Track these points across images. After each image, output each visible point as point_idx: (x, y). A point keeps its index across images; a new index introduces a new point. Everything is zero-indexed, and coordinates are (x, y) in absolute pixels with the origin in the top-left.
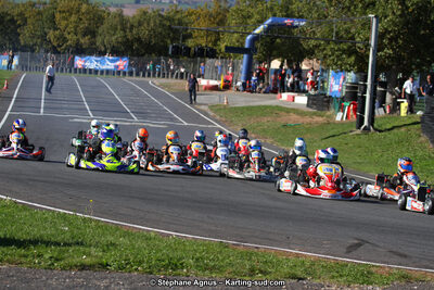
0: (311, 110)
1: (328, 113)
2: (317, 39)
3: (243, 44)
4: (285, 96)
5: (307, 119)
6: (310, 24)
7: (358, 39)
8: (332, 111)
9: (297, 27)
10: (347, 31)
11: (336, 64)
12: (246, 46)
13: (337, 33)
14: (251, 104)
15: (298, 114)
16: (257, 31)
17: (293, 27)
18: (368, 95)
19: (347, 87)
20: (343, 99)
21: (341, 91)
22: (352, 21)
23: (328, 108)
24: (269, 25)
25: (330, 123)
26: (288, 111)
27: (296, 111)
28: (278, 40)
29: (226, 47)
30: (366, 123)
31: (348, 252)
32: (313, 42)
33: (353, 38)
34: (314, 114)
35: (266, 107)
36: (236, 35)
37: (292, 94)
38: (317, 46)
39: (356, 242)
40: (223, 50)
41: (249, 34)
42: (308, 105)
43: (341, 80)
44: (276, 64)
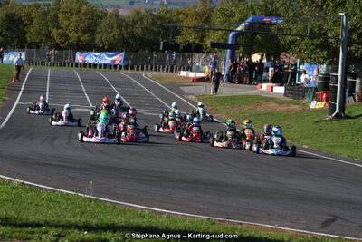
0: (287, 99)
1: (304, 102)
2: (292, 35)
3: (227, 40)
4: (264, 86)
5: (284, 108)
6: (287, 21)
7: (330, 35)
8: (306, 100)
9: (275, 24)
10: (320, 27)
11: (310, 57)
12: (230, 42)
13: (311, 30)
14: (235, 94)
15: (277, 103)
16: (239, 29)
17: (271, 24)
18: (339, 85)
19: (320, 78)
20: (316, 89)
21: (314, 82)
22: (324, 19)
23: (303, 97)
24: (250, 23)
25: (306, 110)
26: (268, 100)
27: (275, 100)
28: (258, 36)
29: (212, 43)
30: (337, 110)
31: (323, 227)
32: (289, 38)
33: (325, 34)
34: (291, 102)
35: (247, 97)
36: (220, 32)
37: (271, 84)
38: (293, 42)
39: (329, 217)
40: (209, 45)
41: (231, 31)
42: (285, 94)
43: (315, 71)
44: (256, 58)
